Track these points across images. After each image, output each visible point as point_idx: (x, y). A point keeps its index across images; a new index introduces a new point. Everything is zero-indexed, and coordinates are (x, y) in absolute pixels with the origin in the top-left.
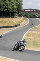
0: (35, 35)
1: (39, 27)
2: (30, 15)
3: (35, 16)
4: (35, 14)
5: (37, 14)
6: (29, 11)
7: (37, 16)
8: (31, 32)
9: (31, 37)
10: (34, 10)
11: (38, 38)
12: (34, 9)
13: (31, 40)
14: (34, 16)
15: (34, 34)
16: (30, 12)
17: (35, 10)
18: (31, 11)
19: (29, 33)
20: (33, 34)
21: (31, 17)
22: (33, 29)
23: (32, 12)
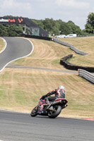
0: (22, 77)
1: (30, 58)
2: (8, 31)
3: (20, 32)
4: (20, 27)
5: (24, 29)
6: (7, 21)
7: (24, 32)
8: (12, 69)
9: (12, 82)
10: (16, 18)
11: (28, 84)
12: (18, 18)
13: (12, 89)
14: (17, 32)
15: (18, 73)
16: (9, 23)
17: (20, 18)
18: (11, 21)
19: (6, 73)
20: (16, 74)
21: (10, 36)
22: (16, 63)
23: (13, 23)
